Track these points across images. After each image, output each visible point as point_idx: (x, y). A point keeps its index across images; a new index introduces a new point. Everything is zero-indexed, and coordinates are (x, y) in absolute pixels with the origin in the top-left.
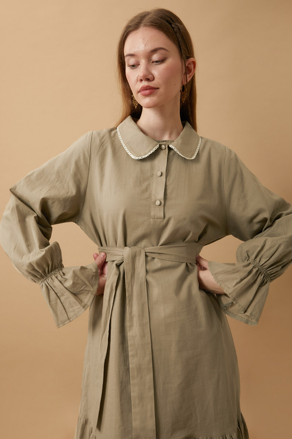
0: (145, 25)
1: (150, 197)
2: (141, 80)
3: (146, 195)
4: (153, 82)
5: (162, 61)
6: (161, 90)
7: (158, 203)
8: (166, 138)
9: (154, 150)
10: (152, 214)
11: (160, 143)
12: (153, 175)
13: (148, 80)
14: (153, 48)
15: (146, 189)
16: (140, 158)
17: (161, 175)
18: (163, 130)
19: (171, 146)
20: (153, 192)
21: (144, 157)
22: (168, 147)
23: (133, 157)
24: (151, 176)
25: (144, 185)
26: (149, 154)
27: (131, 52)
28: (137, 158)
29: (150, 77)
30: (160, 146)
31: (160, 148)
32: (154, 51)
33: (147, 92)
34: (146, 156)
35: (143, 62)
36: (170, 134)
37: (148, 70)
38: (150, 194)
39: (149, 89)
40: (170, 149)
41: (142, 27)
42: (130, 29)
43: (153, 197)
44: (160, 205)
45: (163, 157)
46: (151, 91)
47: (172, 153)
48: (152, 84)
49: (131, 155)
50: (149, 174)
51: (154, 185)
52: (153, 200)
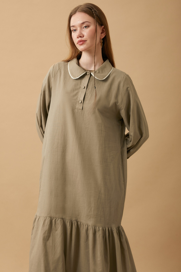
0: (79, 12)
1: (77, 99)
2: (78, 38)
3: (75, 98)
4: (83, 38)
5: (87, 27)
6: (88, 42)
7: (80, 102)
8: (92, 69)
9: (82, 74)
10: (77, 107)
11: (87, 72)
12: (80, 87)
13: (81, 37)
14: (81, 22)
15: (76, 95)
16: (75, 78)
17: (84, 88)
19: (92, 73)
20: (79, 96)
21: (77, 78)
22: (90, 74)
23: (72, 78)
24: (79, 88)
25: (75, 92)
26: (80, 76)
27: (73, 25)
28: (74, 78)
30: (86, 73)
32: (83, 23)
33: (81, 43)
34: (78, 77)
35: (79, 29)
37: (80, 32)
38: (77, 97)
39: (82, 41)
40: (91, 75)
41: (77, 13)
42: (72, 14)
43: (78, 99)
44: (81, 103)
45: (86, 79)
47: (92, 77)
48: (83, 39)
49: (71, 77)
50: (78, 87)
51: (80, 93)
52: (78, 100)
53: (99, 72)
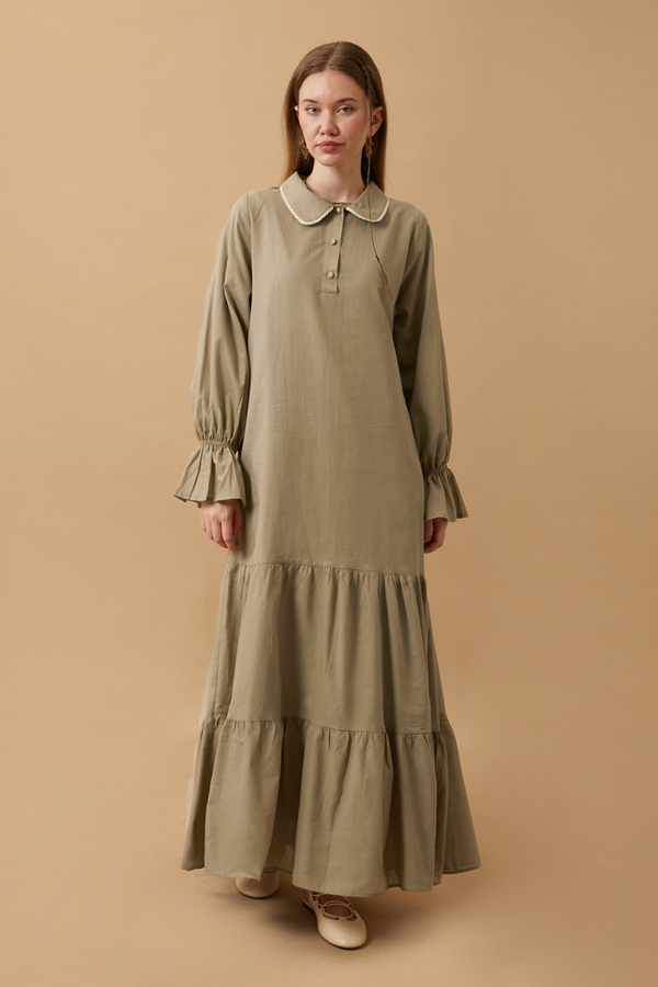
1: (321, 268)
2: (323, 134)
3: (317, 265)
4: (338, 137)
5: (349, 110)
6: (346, 147)
7: (330, 275)
8: (343, 200)
9: (327, 213)
10: (324, 287)
11: (335, 206)
12: (326, 242)
13: (332, 135)
14: (340, 98)
15: (317, 259)
16: (311, 223)
17: (335, 244)
18: (339, 190)
19: (348, 209)
20: (326, 262)
21: (315, 222)
22: (345, 210)
23: (302, 222)
24: (323, 244)
25: (315, 253)
26: (322, 217)
28: (306, 223)
29: (335, 132)
30: (335, 208)
31: (334, 213)
32: (342, 101)
33: (329, 148)
34: (319, 220)
35: (327, 111)
36: (349, 195)
37: (333, 122)
38: (322, 264)
40: (346, 212)
43: (325, 268)
44: (333, 277)
45: (338, 221)
46: (332, 147)
47: (349, 217)
48: (336, 140)
49: (300, 220)
50: (320, 241)
51: (326, 255)
52: (325, 272)
53: (363, 207)
